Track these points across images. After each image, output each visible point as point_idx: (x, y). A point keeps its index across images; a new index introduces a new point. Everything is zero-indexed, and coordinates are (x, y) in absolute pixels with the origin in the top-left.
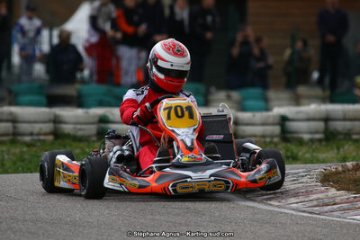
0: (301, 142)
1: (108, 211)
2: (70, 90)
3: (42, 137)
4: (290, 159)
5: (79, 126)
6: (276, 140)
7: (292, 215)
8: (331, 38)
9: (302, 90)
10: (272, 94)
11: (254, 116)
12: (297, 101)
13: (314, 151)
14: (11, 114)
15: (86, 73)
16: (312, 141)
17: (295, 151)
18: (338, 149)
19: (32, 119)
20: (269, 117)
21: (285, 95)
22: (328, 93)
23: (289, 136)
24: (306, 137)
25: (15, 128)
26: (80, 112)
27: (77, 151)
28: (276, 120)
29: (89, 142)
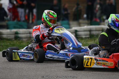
0: (82, 38)
2: (4, 23)
5: (8, 36)
9: (81, 21)
10: (71, 23)
12: (79, 25)
13: (87, 41)
16: (86, 38)
18: (94, 40)
20: (71, 30)
21: (75, 23)
22: (89, 22)
23: (78, 36)
24: (84, 37)
26: (8, 31)
27: (8, 44)
28: (74, 31)
29: (12, 40)
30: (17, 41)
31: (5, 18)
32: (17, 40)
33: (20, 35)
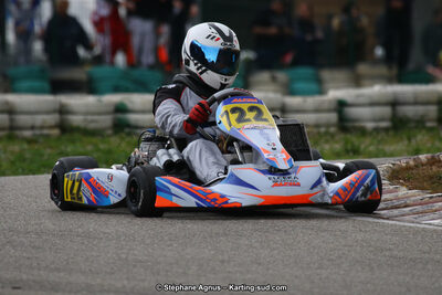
0: (363, 132)
2: (78, 74)
3: (46, 132)
4: (351, 154)
5: (89, 118)
6: (332, 130)
8: (397, 4)
9: (363, 68)
10: (326, 74)
11: (305, 101)
12: (357, 82)
13: (379, 142)
14: (7, 103)
16: (377, 130)
17: (357, 143)
18: (409, 139)
19: (32, 108)
20: (324, 102)
21: (341, 75)
22: (395, 71)
23: (349, 125)
24: (370, 125)
25: (12, 120)
26: (88, 100)
27: (89, 148)
28: (333, 106)
29: (102, 136)
30: (122, 139)
31: (81, 52)
32: (123, 135)
33: (132, 118)
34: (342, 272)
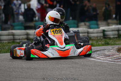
0: (110, 38)
1: (46, 64)
2: (32, 24)
3: (23, 40)
4: (107, 44)
6: (101, 38)
7: (108, 63)
9: (110, 21)
10: (99, 23)
11: (94, 30)
12: (108, 25)
13: (114, 41)
14: (12, 33)
15: (37, 18)
16: (114, 38)
17: (108, 41)
19: (19, 34)
20: (99, 30)
21: (104, 23)
22: (118, 22)
23: (106, 36)
24: (112, 37)
25: (14, 37)
28: (102, 32)
34: (105, 77)
